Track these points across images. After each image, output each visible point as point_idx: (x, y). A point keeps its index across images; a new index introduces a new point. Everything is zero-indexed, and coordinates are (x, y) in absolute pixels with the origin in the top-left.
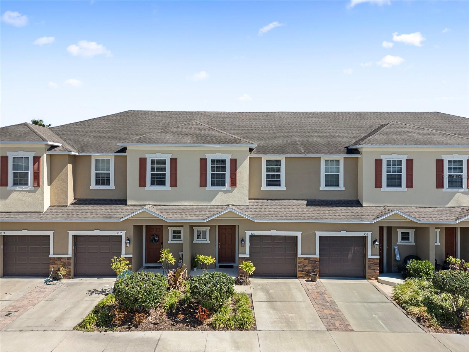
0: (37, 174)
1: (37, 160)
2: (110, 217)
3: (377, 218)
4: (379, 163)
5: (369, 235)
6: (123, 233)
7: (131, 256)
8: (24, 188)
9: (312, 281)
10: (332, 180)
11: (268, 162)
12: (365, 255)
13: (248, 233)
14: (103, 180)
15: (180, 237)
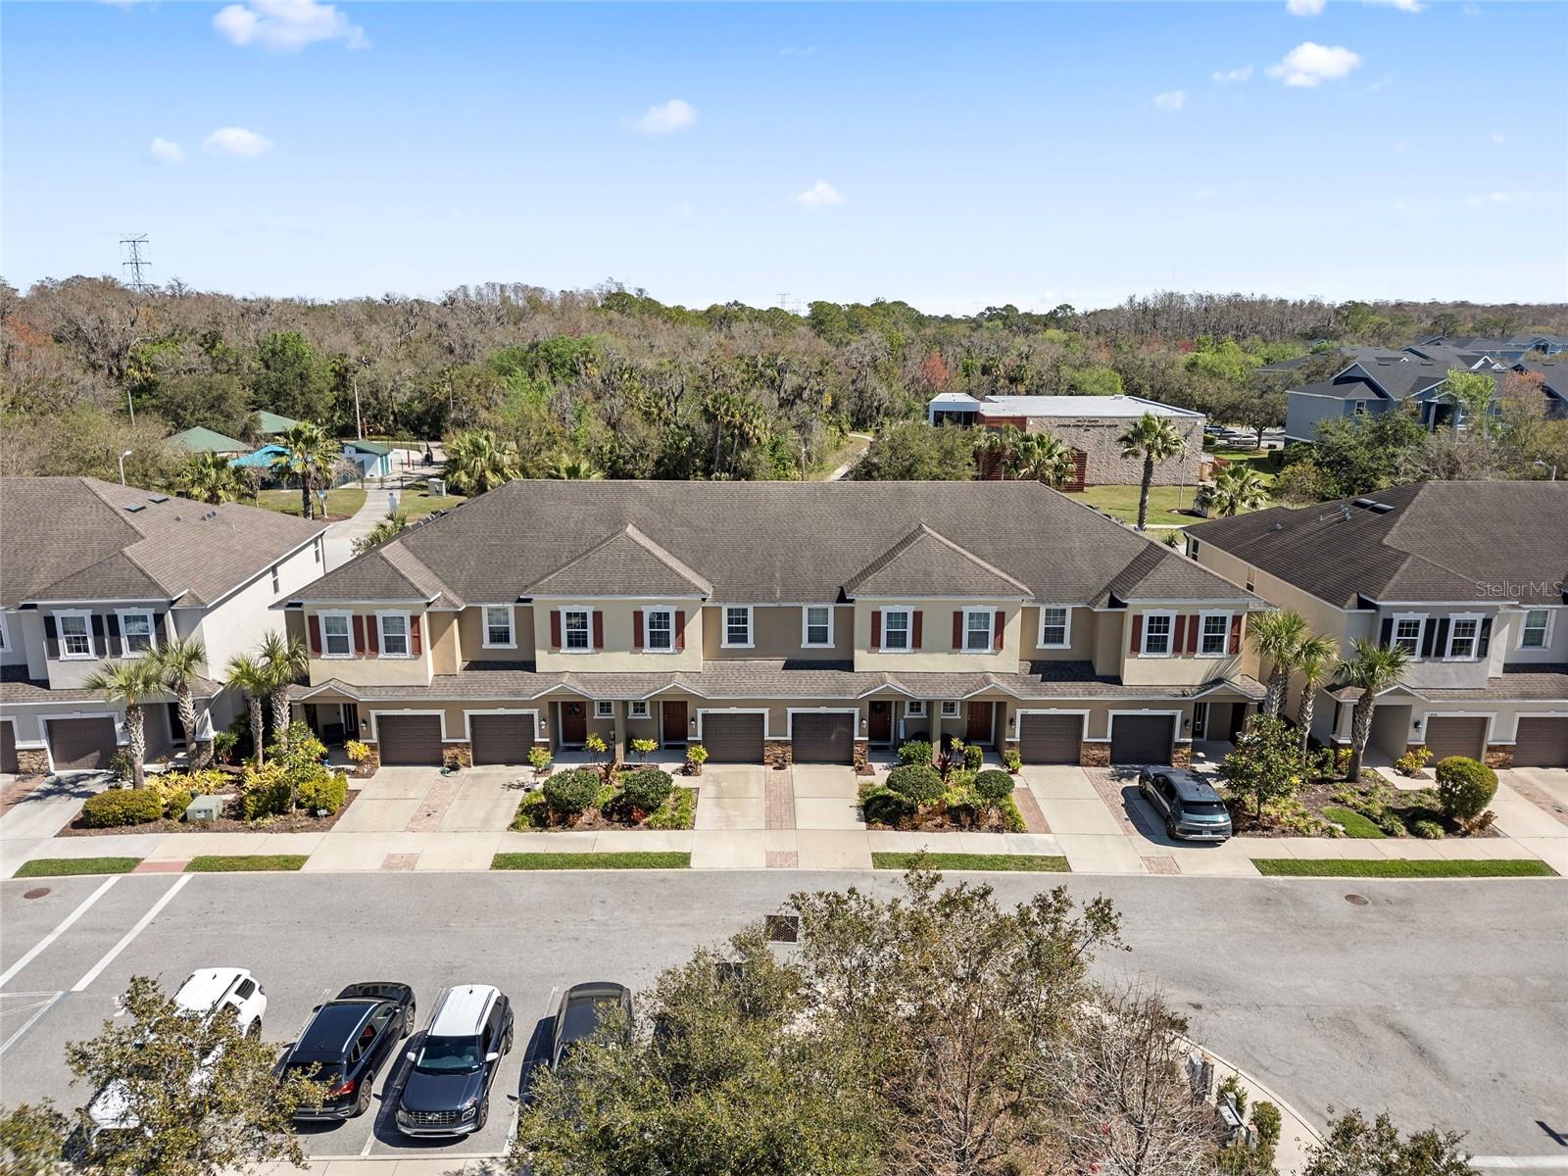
0: (417, 638)
1: (415, 620)
2: (518, 694)
3: (864, 692)
4: (876, 616)
5: (856, 711)
6: (535, 712)
7: (548, 740)
8: (400, 655)
9: (780, 768)
10: (818, 635)
11: (730, 611)
12: (853, 736)
13: (700, 711)
14: (500, 636)
15: (609, 711)
